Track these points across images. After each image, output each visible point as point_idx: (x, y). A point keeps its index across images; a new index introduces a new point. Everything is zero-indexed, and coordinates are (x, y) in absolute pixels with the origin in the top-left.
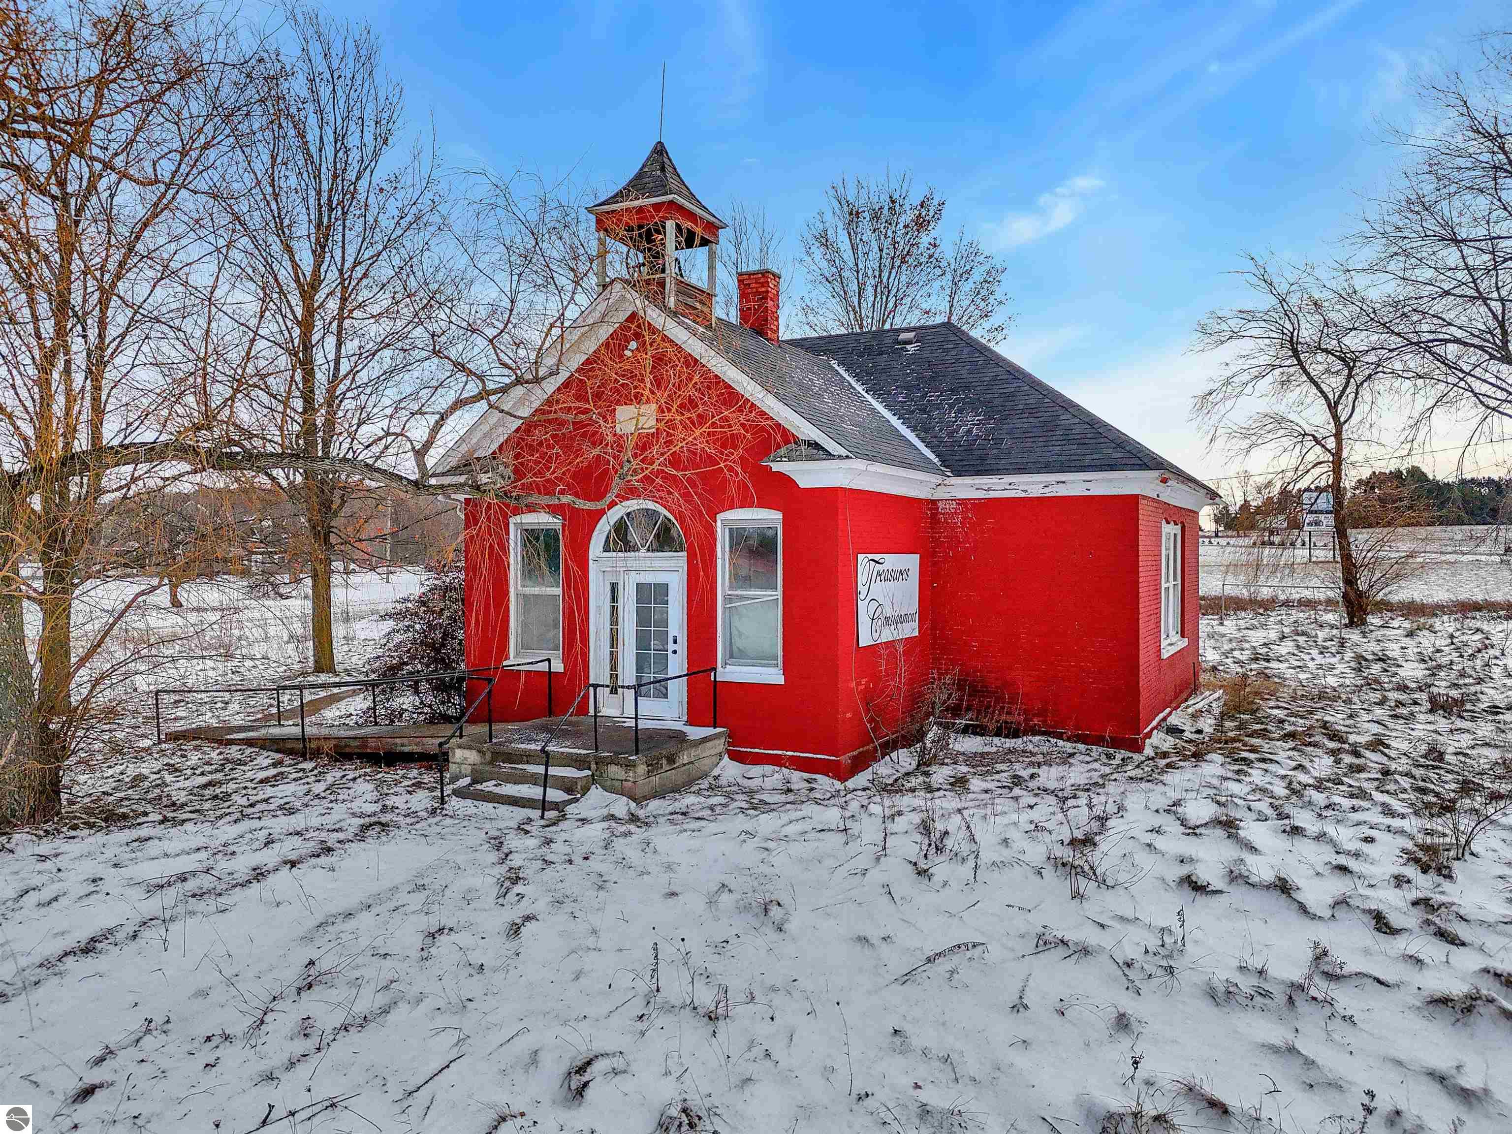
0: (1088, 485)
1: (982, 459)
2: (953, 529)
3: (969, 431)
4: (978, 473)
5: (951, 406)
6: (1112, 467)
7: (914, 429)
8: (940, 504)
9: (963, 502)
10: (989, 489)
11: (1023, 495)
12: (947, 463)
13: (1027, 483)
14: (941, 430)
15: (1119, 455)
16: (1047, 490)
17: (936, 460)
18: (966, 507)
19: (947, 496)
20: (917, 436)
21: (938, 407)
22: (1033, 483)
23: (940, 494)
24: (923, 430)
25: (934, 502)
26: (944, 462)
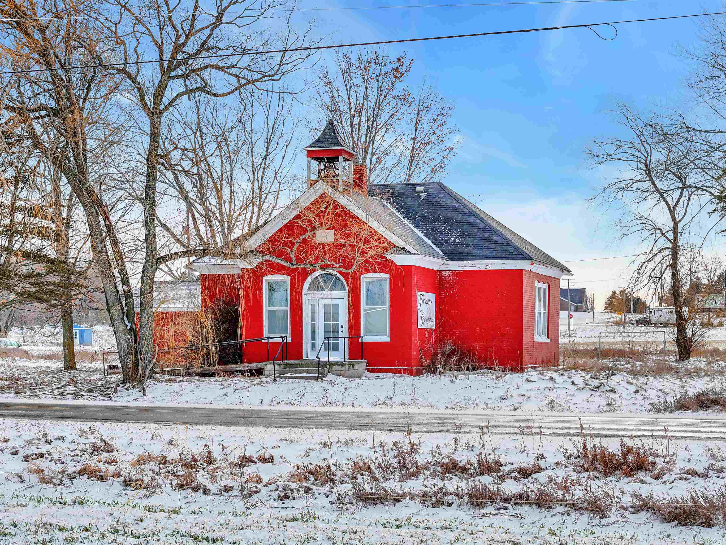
0: (504, 265)
1: (462, 253)
2: (448, 283)
3: (454, 241)
4: (460, 259)
5: (445, 228)
6: (513, 258)
7: (430, 239)
8: (443, 273)
9: (453, 272)
10: (464, 266)
11: (478, 269)
12: (446, 255)
13: (479, 264)
14: (442, 239)
15: (516, 253)
16: (487, 267)
17: (441, 253)
18: (454, 273)
19: (446, 269)
20: (432, 242)
21: (440, 228)
22: (482, 264)
23: (443, 268)
24: (434, 239)
25: (440, 272)
26: (445, 254)
